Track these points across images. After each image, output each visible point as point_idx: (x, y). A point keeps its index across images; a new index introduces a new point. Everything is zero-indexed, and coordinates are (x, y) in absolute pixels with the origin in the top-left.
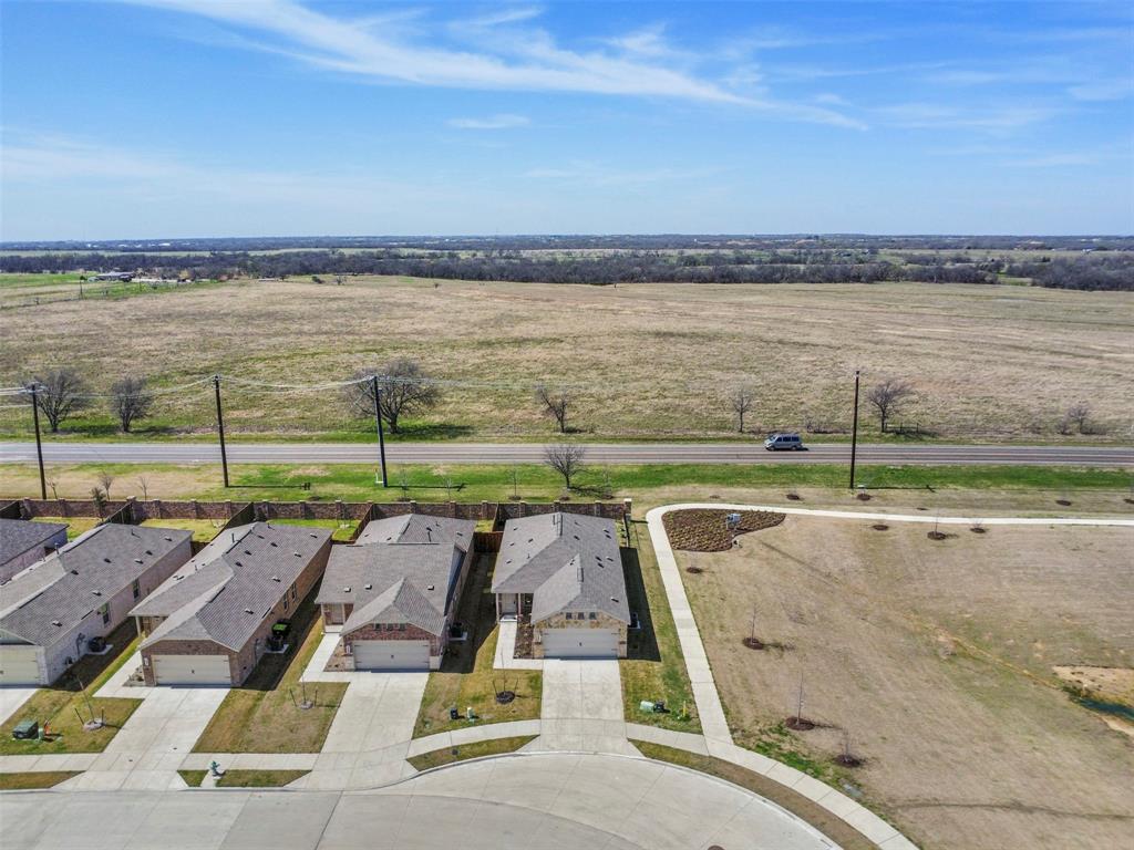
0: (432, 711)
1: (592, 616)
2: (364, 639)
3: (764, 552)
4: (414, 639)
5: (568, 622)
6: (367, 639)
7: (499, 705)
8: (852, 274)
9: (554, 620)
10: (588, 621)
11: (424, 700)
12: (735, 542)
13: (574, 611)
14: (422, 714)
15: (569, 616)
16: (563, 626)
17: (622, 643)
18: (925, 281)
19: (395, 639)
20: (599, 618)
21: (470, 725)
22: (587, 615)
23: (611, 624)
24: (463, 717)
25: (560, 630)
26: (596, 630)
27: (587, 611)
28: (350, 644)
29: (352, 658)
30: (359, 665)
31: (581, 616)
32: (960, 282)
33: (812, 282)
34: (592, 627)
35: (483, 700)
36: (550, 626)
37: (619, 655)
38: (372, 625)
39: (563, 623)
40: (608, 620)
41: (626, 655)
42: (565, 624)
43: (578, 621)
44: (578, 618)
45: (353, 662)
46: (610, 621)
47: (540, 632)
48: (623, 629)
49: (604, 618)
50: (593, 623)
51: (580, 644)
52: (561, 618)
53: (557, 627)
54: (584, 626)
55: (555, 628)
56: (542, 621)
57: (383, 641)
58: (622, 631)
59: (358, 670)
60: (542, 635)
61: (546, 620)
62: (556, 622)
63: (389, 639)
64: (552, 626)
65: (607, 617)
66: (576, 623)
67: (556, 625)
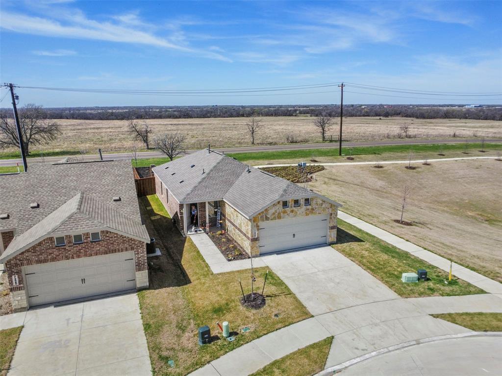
0: (167, 339)
1: (307, 202)
2: (39, 262)
4: (114, 251)
5: (285, 212)
6: (45, 261)
7: (254, 311)
8: (240, 113)
9: (271, 211)
10: (303, 208)
11: (147, 327)
12: (312, 178)
13: (290, 198)
14: (154, 348)
15: (285, 204)
16: (279, 217)
17: (332, 228)
18: (270, 116)
19: (86, 255)
20: (313, 204)
21: (233, 347)
22: (302, 202)
23: (324, 209)
24: (217, 338)
25: (277, 222)
26: (311, 217)
27: (302, 197)
28: (19, 273)
29: (23, 292)
30: (35, 301)
31: (296, 202)
32: (284, 116)
33: (224, 117)
34: (307, 214)
35: (229, 310)
36: (267, 219)
37: (330, 240)
38: (51, 239)
39: (279, 213)
40: (322, 205)
41: (335, 240)
42: (282, 214)
43: (294, 208)
44: (294, 207)
45: (25, 297)
46: (324, 206)
47: (257, 227)
48: (334, 214)
49: (318, 203)
50: (309, 210)
51: (294, 235)
52: (277, 208)
53: (274, 218)
54: (300, 214)
55: (271, 220)
56: (259, 214)
57: (70, 260)
58: (333, 215)
59: (32, 307)
60: (258, 230)
61: (263, 212)
62: (274, 214)
63: (79, 257)
64: (269, 218)
65: (321, 202)
66: (292, 211)
67: (273, 217)
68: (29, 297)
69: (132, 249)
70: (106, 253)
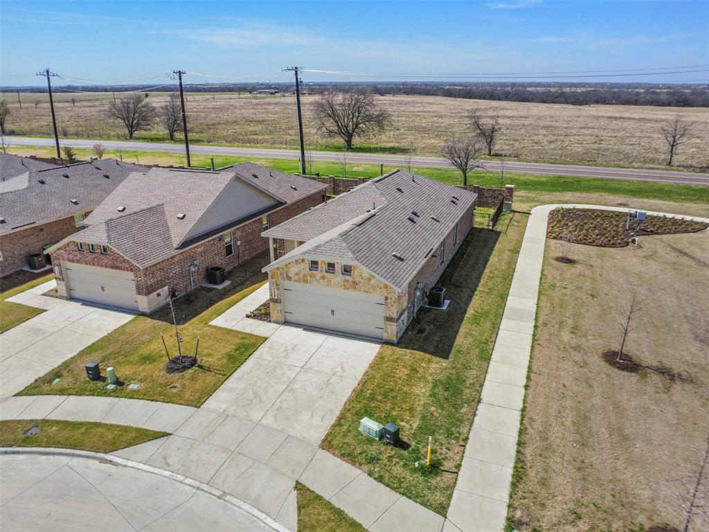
0: (83, 361)
1: (347, 270)
3: (672, 256)
4: (117, 268)
5: (312, 276)
6: (73, 260)
7: (163, 373)
9: (294, 269)
10: (338, 278)
12: (634, 241)
13: (323, 259)
15: (314, 264)
16: (306, 282)
17: (389, 319)
19: (98, 265)
20: (355, 273)
22: (338, 268)
23: (374, 288)
25: (302, 286)
26: (351, 293)
27: (340, 262)
28: (58, 265)
29: (63, 283)
31: (331, 266)
34: (345, 288)
35: (152, 362)
36: (289, 278)
37: (385, 336)
39: (305, 275)
40: (369, 280)
41: (395, 339)
42: (308, 277)
43: (326, 274)
44: (326, 272)
45: (64, 288)
46: (373, 282)
47: (277, 285)
48: (391, 298)
49: (363, 275)
50: (348, 281)
51: (333, 311)
52: (302, 267)
53: (298, 281)
54: (335, 284)
55: (295, 281)
56: (278, 268)
57: (88, 266)
58: (389, 300)
59: (71, 298)
60: (278, 289)
61: (282, 268)
62: (297, 274)
63: (94, 264)
64: (291, 278)
65: (368, 276)
66: (323, 278)
67: (297, 277)
68: (69, 289)
69: (132, 270)
70: (112, 268)
